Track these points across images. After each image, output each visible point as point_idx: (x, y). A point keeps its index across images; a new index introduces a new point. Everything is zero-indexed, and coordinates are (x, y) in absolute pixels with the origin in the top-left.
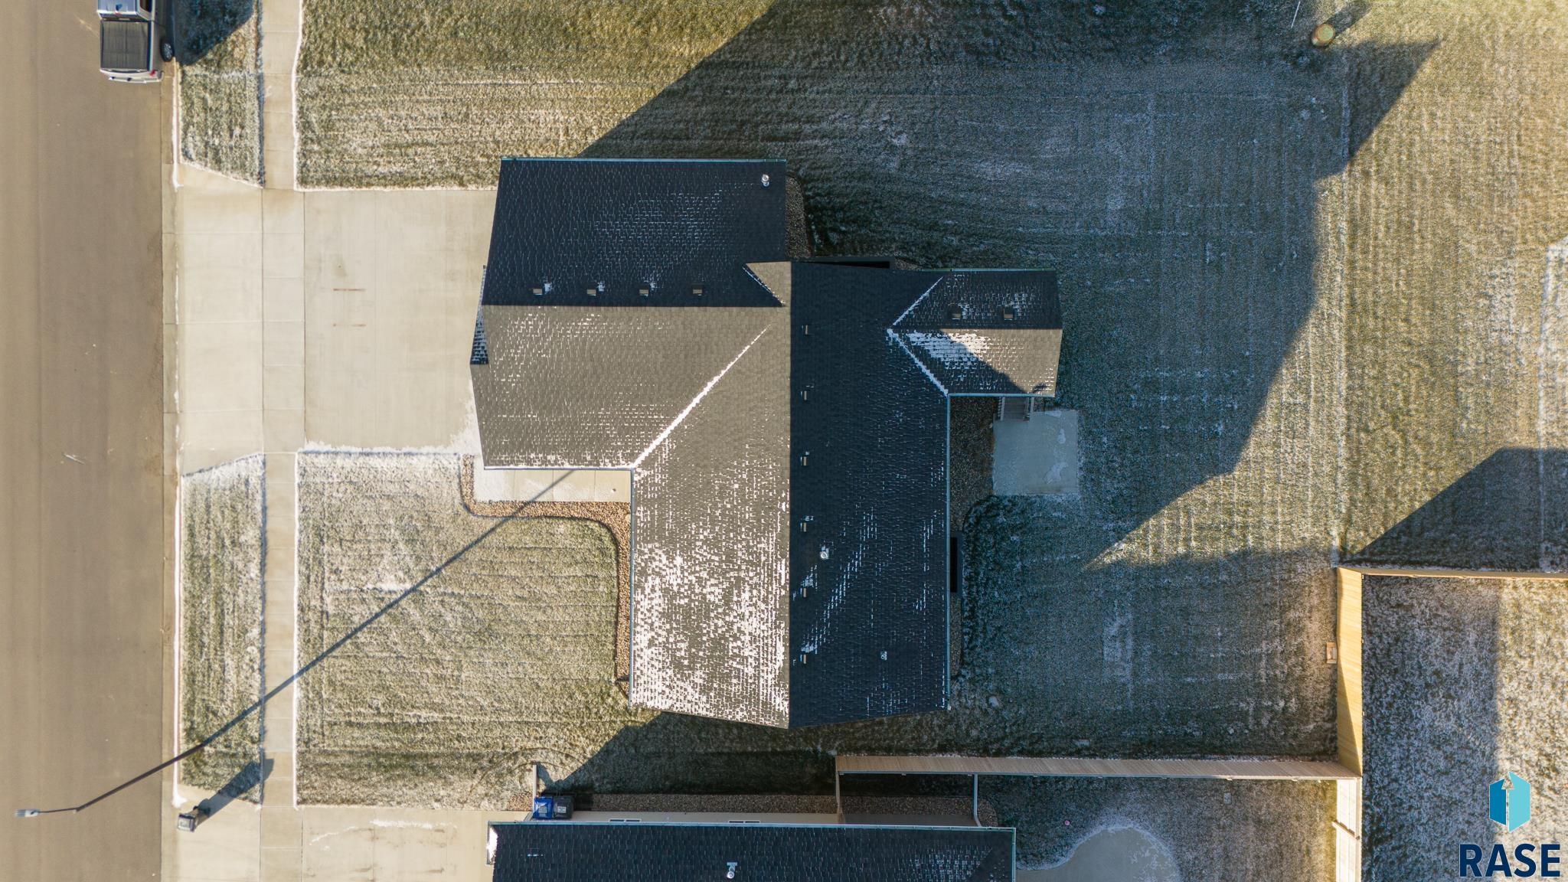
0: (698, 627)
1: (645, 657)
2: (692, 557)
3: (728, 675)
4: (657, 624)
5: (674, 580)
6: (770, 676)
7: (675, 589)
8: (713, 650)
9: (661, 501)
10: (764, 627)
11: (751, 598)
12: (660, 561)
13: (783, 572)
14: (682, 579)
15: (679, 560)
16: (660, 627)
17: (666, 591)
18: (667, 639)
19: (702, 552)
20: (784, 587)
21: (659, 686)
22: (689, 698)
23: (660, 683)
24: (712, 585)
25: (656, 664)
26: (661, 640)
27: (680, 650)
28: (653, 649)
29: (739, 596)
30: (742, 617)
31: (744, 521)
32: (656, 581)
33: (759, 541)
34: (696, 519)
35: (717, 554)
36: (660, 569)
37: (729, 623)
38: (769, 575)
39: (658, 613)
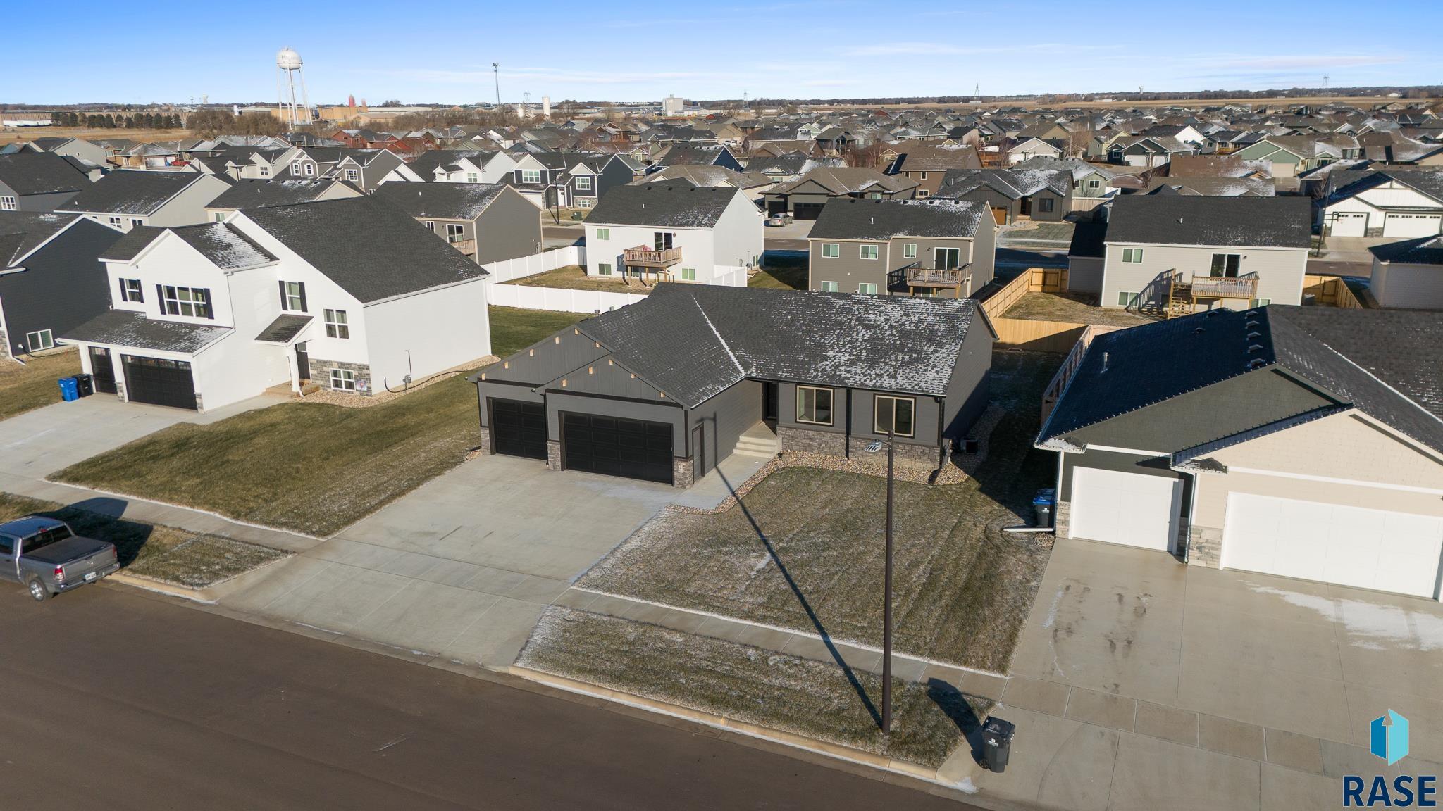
0: (887, 346)
1: (904, 382)
2: (832, 345)
3: (931, 331)
4: (878, 372)
5: (845, 358)
6: (937, 307)
7: (852, 357)
8: (908, 339)
10: (899, 309)
11: (874, 314)
12: (827, 365)
13: (861, 296)
14: (846, 352)
15: (831, 354)
16: (881, 369)
17: (852, 363)
18: (893, 366)
19: (830, 339)
21: (931, 374)
22: (945, 355)
23: (928, 374)
24: (857, 335)
25: (911, 375)
26: (891, 370)
27: (903, 358)
28: (898, 376)
29: (871, 320)
30: (886, 320)
31: (817, 314)
32: (842, 368)
33: (835, 307)
34: (803, 341)
35: (835, 331)
36: (833, 365)
37: (891, 327)
38: (861, 303)
39: (869, 369)
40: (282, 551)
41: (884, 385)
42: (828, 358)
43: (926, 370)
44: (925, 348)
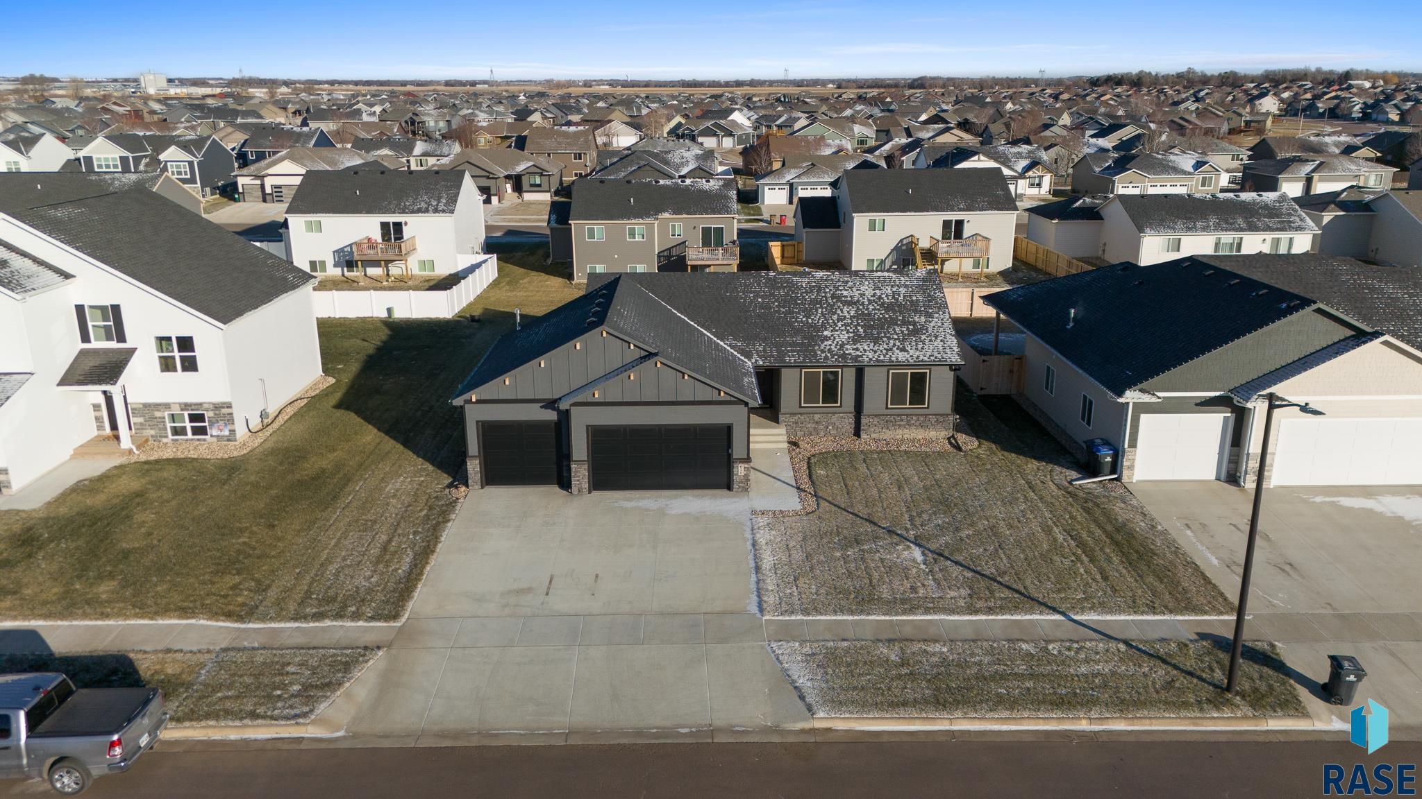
0: (878, 320)
1: (917, 353)
2: (822, 326)
3: (912, 302)
4: (886, 347)
5: (844, 336)
6: (902, 278)
7: (851, 335)
8: (894, 312)
9: (778, 346)
10: (867, 283)
12: (830, 345)
13: (822, 274)
14: (842, 330)
15: (826, 333)
16: (887, 344)
17: (855, 341)
18: (896, 339)
19: (817, 318)
20: (833, 273)
21: (938, 344)
22: (940, 324)
23: (936, 344)
24: (842, 312)
25: (920, 346)
26: (898, 344)
27: (902, 332)
28: (908, 349)
29: (846, 297)
31: (787, 294)
32: (848, 347)
33: (802, 286)
34: (791, 324)
35: (817, 310)
36: (837, 345)
37: (870, 302)
38: (826, 280)
39: (875, 344)
40: (366, 648)
41: (900, 359)
42: (827, 339)
43: (931, 341)
44: (916, 319)
